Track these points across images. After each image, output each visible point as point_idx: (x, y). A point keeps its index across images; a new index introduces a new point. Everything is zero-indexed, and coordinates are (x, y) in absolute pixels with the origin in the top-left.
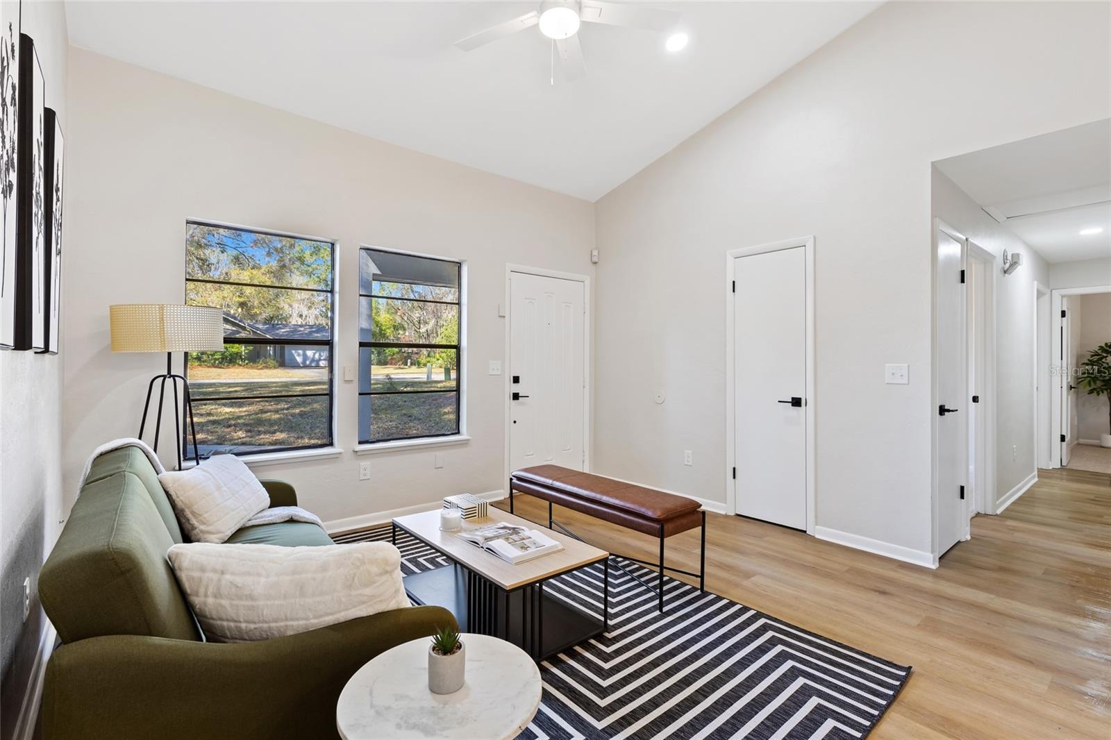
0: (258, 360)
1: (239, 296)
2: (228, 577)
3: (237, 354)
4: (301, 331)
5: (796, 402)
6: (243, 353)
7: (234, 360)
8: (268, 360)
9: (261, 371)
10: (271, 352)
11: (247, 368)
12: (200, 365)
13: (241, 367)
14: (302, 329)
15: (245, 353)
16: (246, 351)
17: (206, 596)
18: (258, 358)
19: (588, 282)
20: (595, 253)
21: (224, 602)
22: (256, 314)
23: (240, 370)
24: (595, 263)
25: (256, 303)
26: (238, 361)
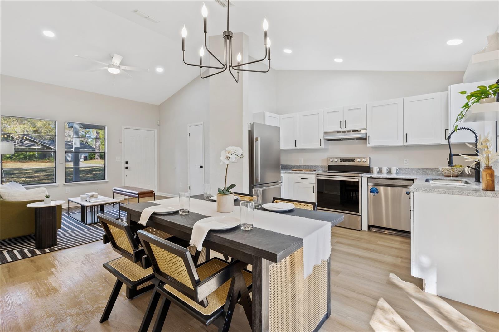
0: (45, 158)
1: (33, 127)
2: (10, 194)
3: (33, 155)
4: (69, 144)
5: (201, 167)
6: (36, 155)
7: (31, 158)
8: (50, 158)
9: (46, 163)
10: (53, 155)
11: (38, 162)
12: (11, 161)
13: (35, 162)
14: (70, 143)
15: (37, 155)
16: (38, 154)
17: (6, 197)
18: (45, 157)
19: (156, 131)
20: (159, 122)
21: (10, 198)
22: (42, 136)
23: (35, 163)
24: (159, 125)
25: (43, 131)
26: (33, 159)
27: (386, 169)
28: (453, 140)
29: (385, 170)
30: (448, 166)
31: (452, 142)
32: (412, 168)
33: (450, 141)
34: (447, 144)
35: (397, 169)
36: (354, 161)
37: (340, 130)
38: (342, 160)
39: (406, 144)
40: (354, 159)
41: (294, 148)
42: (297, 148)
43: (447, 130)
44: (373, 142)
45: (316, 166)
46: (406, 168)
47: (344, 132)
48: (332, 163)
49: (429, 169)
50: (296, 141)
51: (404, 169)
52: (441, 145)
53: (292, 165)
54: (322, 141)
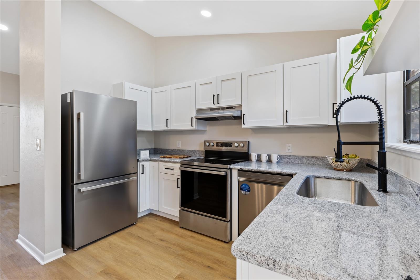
27: (265, 156)
28: (344, 119)
29: (264, 158)
30: (336, 161)
31: (341, 122)
32: (295, 156)
33: (339, 120)
34: (335, 125)
35: (278, 158)
36: (232, 146)
37: (213, 106)
38: (219, 144)
39: (286, 124)
40: (232, 143)
41: (166, 129)
42: (169, 129)
43: (335, 105)
44: (249, 123)
45: (193, 151)
46: (289, 156)
47: (218, 109)
48: (208, 147)
49: (315, 157)
50: (167, 120)
51: (287, 157)
52: (329, 126)
53: (170, 149)
54: (194, 120)
